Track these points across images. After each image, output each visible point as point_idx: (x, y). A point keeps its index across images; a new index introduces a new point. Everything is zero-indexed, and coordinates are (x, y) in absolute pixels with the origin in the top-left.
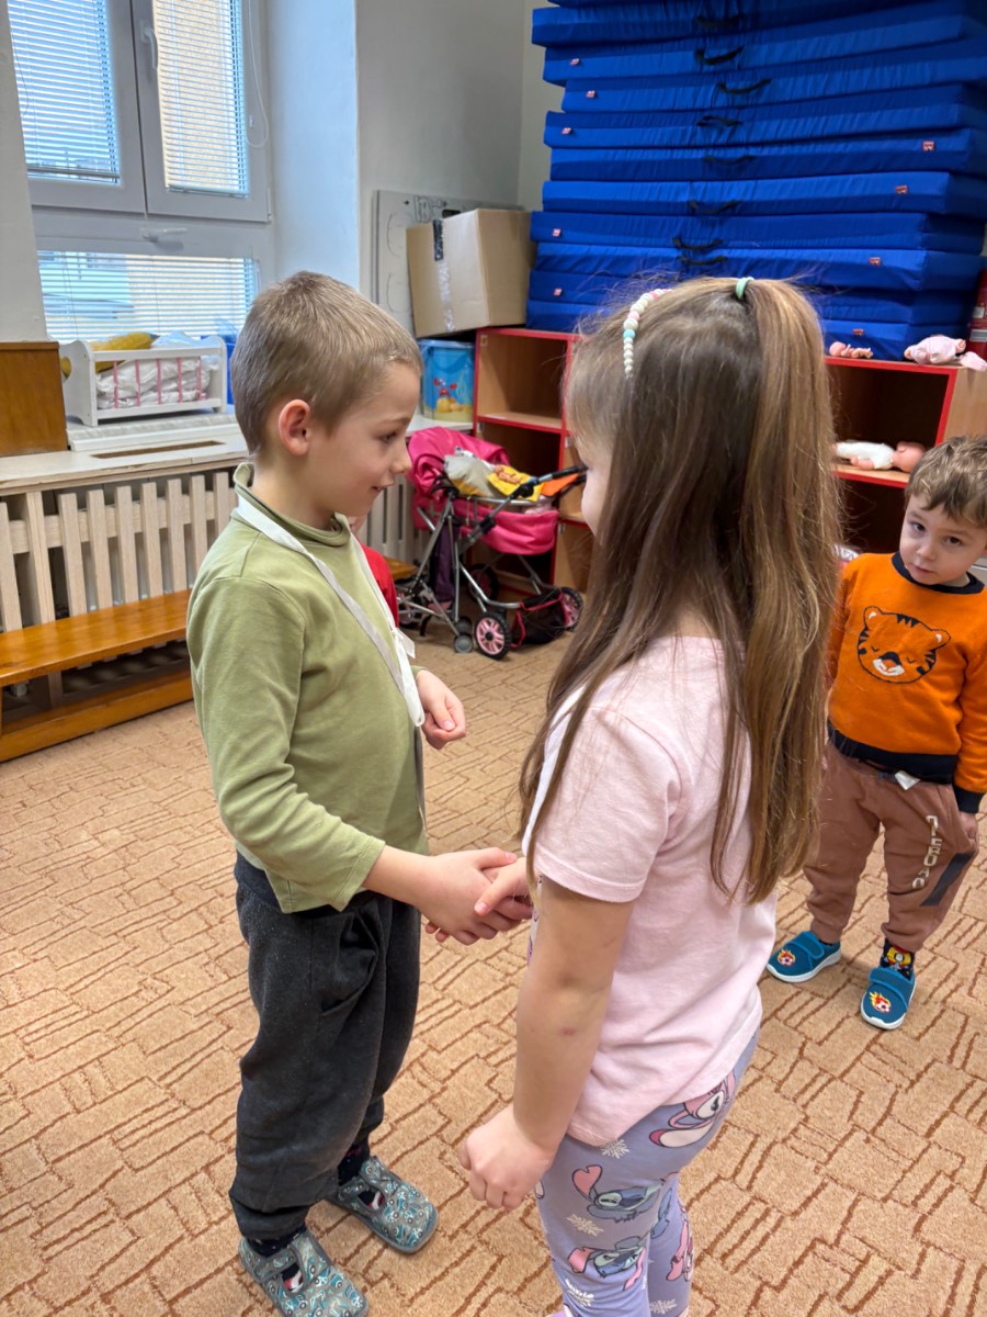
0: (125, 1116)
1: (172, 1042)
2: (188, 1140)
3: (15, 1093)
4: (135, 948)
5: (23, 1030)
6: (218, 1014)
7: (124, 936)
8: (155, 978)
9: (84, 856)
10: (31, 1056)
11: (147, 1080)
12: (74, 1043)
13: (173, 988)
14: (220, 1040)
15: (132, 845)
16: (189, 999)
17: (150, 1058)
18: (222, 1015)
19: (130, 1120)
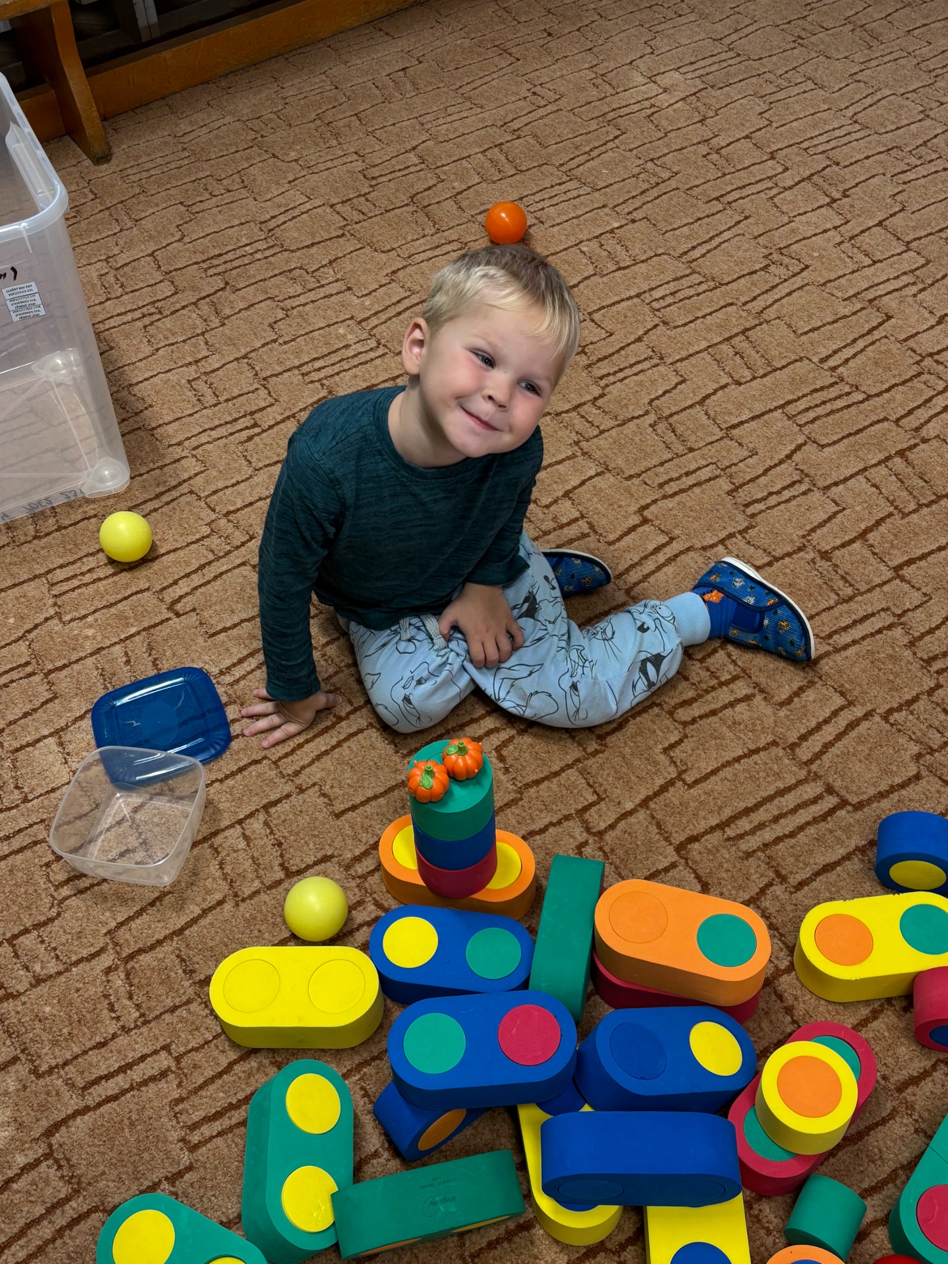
0: (793, 393)
1: (824, 325)
2: (871, 425)
3: (661, 358)
4: (746, 218)
5: (647, 295)
6: (870, 301)
7: (729, 203)
8: (782, 254)
9: (647, 104)
10: (665, 323)
11: (807, 362)
12: (710, 314)
13: (807, 267)
14: (881, 328)
15: (703, 93)
16: (830, 281)
17: (804, 338)
18: (876, 302)
19: (799, 399)
